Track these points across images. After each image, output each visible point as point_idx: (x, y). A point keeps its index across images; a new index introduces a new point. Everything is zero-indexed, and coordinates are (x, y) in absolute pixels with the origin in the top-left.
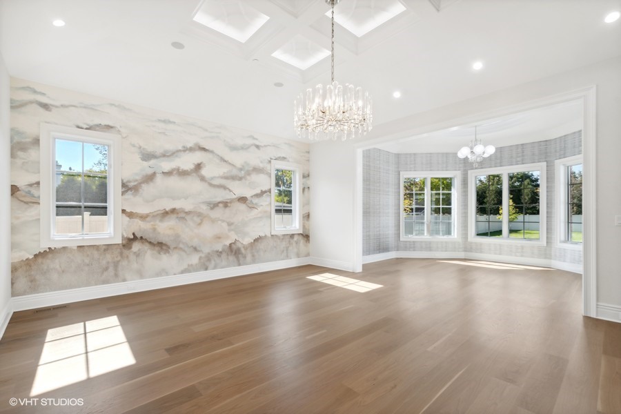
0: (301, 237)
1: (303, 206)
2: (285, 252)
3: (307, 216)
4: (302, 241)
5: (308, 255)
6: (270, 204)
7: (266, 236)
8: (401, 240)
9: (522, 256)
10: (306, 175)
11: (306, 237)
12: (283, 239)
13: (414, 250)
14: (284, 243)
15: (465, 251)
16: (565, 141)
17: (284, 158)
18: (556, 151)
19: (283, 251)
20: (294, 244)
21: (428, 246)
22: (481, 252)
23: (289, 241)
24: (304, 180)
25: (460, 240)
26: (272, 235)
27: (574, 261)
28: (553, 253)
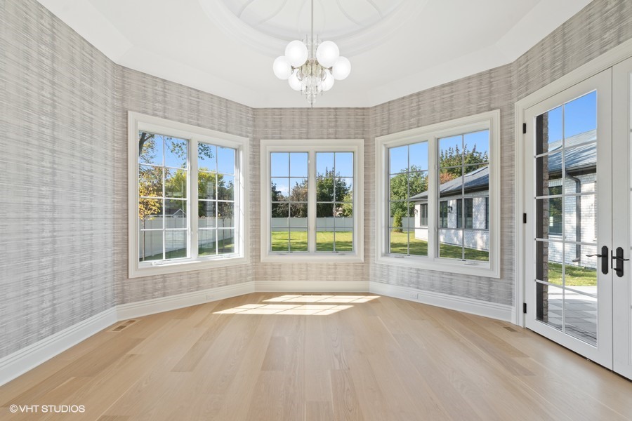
8: (132, 275)
13: (164, 295)
15: (256, 279)
16: (389, 110)
18: (376, 125)
21: (194, 280)
25: (249, 263)
27: (401, 282)
28: (371, 272)
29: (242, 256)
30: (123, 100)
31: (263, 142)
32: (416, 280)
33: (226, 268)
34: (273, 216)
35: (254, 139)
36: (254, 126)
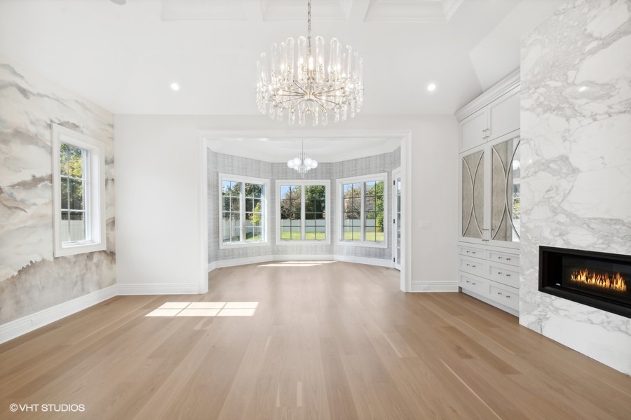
0: (103, 257)
1: (107, 208)
2: (79, 283)
3: (112, 223)
4: (105, 262)
5: (114, 282)
6: (52, 201)
7: (44, 261)
8: (221, 248)
9: (315, 254)
10: (109, 160)
11: (111, 254)
12: (75, 263)
13: (233, 258)
14: (77, 269)
15: (273, 254)
17: (75, 127)
18: (336, 173)
19: (76, 283)
20: (94, 269)
21: (245, 252)
22: (286, 254)
23: (86, 265)
24: (107, 166)
25: (270, 244)
26: (56, 258)
27: (348, 254)
28: (334, 250)
29: (266, 241)
30: (216, 168)
31: (277, 181)
32: (355, 252)
33: (259, 247)
34: (282, 218)
35: (272, 179)
36: (272, 172)
